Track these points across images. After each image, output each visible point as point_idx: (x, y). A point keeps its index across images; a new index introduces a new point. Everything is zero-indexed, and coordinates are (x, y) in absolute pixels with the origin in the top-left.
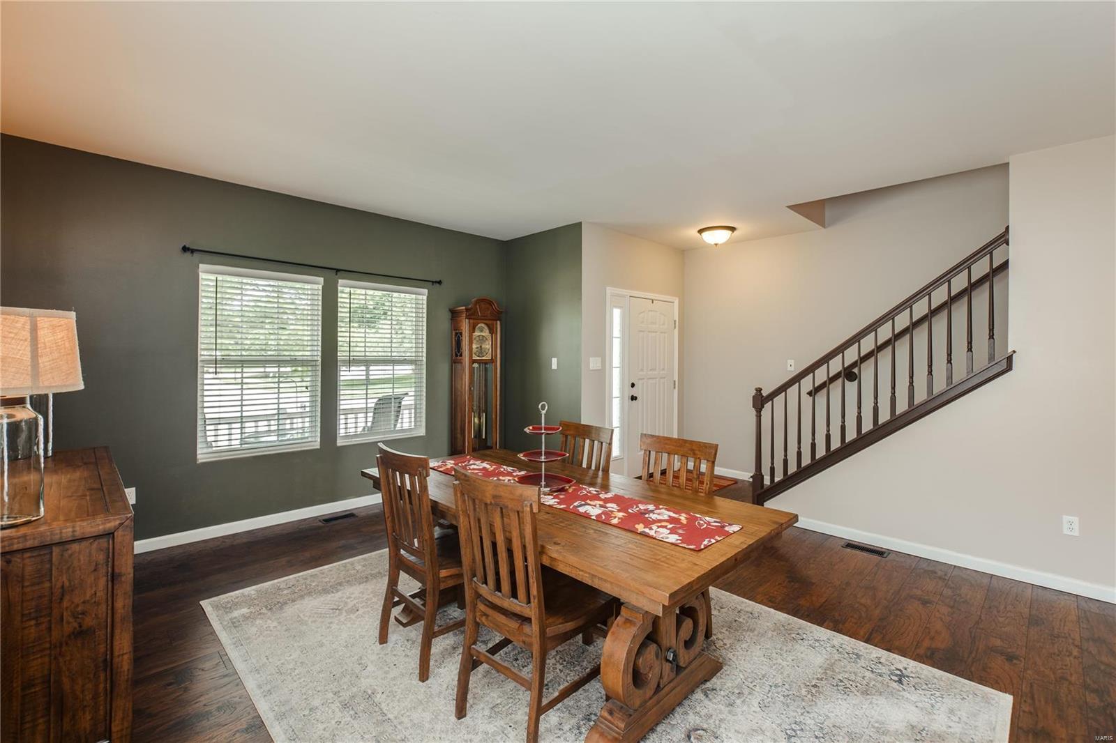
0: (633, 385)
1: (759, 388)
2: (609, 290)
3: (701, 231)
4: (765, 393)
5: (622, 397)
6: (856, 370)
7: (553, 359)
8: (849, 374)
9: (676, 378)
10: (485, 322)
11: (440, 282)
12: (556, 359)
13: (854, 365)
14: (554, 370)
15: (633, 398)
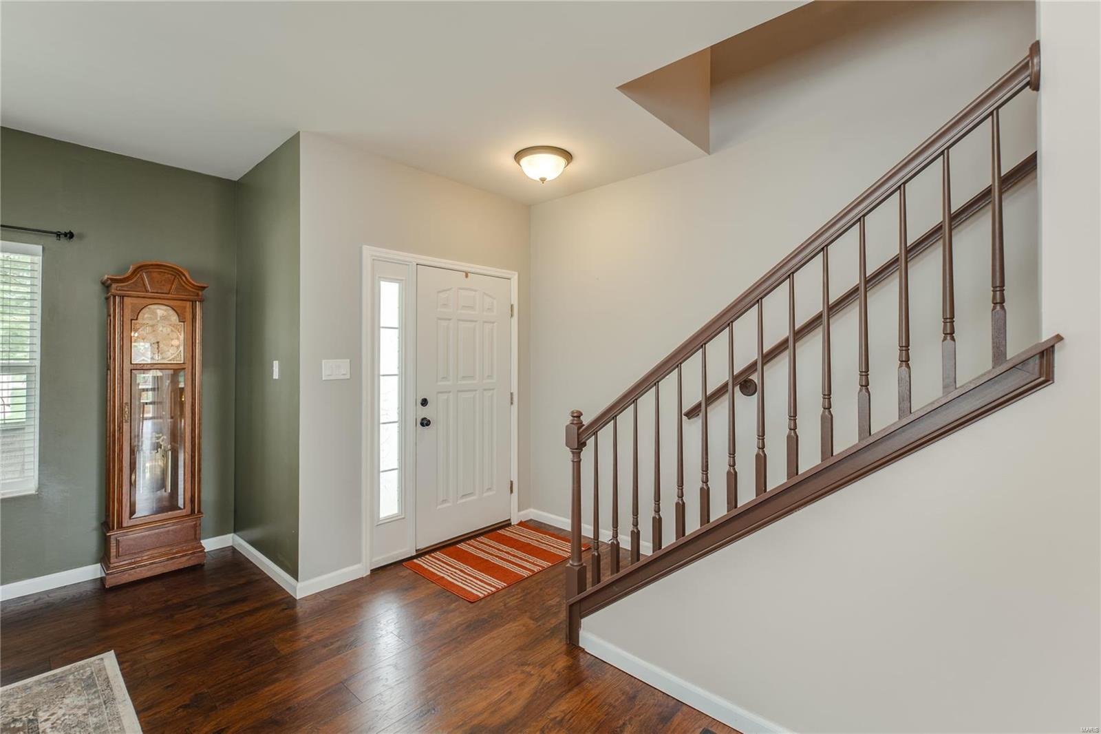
0: (424, 402)
1: (578, 412)
2: (368, 252)
3: (518, 156)
4: (586, 420)
5: (403, 422)
6: (755, 377)
7: (274, 362)
8: (746, 383)
9: (515, 390)
10: (171, 303)
11: (70, 235)
12: (277, 362)
13: (752, 368)
14: (276, 379)
15: (425, 423)
